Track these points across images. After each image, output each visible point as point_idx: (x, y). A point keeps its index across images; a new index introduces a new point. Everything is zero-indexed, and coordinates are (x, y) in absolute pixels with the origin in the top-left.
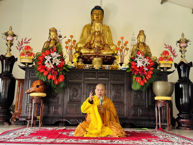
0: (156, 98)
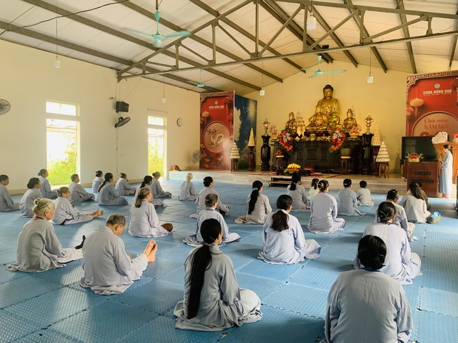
0: (342, 157)
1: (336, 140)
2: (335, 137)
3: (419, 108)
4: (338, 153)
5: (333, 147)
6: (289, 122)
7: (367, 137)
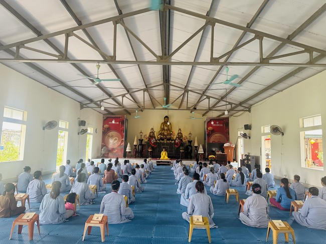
0: (181, 151)
2: (177, 142)
3: (211, 131)
4: (179, 149)
5: (176, 146)
6: (151, 133)
7: (190, 142)
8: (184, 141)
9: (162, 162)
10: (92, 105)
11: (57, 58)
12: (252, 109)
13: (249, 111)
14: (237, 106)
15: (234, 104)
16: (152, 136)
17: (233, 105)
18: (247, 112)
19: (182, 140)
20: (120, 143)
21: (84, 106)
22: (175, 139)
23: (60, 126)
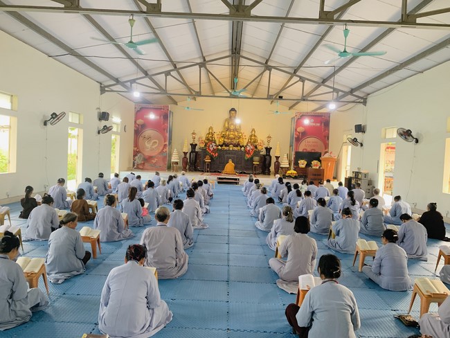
0: (254, 163)
1: (249, 151)
2: (248, 149)
3: (302, 133)
4: (251, 160)
5: (247, 155)
6: (209, 134)
7: (268, 150)
8: (259, 148)
9: (225, 179)
10: (118, 88)
11: (63, 6)
12: (370, 99)
13: (365, 103)
14: (346, 94)
15: (342, 91)
16: (210, 140)
17: (340, 93)
18: (362, 105)
19: (256, 147)
20: (161, 148)
21: (106, 89)
22: (245, 144)
23: (70, 120)
